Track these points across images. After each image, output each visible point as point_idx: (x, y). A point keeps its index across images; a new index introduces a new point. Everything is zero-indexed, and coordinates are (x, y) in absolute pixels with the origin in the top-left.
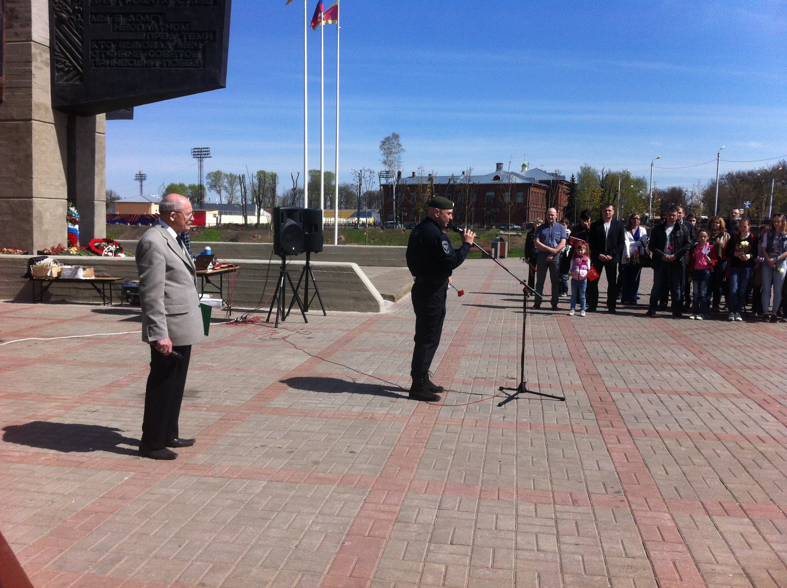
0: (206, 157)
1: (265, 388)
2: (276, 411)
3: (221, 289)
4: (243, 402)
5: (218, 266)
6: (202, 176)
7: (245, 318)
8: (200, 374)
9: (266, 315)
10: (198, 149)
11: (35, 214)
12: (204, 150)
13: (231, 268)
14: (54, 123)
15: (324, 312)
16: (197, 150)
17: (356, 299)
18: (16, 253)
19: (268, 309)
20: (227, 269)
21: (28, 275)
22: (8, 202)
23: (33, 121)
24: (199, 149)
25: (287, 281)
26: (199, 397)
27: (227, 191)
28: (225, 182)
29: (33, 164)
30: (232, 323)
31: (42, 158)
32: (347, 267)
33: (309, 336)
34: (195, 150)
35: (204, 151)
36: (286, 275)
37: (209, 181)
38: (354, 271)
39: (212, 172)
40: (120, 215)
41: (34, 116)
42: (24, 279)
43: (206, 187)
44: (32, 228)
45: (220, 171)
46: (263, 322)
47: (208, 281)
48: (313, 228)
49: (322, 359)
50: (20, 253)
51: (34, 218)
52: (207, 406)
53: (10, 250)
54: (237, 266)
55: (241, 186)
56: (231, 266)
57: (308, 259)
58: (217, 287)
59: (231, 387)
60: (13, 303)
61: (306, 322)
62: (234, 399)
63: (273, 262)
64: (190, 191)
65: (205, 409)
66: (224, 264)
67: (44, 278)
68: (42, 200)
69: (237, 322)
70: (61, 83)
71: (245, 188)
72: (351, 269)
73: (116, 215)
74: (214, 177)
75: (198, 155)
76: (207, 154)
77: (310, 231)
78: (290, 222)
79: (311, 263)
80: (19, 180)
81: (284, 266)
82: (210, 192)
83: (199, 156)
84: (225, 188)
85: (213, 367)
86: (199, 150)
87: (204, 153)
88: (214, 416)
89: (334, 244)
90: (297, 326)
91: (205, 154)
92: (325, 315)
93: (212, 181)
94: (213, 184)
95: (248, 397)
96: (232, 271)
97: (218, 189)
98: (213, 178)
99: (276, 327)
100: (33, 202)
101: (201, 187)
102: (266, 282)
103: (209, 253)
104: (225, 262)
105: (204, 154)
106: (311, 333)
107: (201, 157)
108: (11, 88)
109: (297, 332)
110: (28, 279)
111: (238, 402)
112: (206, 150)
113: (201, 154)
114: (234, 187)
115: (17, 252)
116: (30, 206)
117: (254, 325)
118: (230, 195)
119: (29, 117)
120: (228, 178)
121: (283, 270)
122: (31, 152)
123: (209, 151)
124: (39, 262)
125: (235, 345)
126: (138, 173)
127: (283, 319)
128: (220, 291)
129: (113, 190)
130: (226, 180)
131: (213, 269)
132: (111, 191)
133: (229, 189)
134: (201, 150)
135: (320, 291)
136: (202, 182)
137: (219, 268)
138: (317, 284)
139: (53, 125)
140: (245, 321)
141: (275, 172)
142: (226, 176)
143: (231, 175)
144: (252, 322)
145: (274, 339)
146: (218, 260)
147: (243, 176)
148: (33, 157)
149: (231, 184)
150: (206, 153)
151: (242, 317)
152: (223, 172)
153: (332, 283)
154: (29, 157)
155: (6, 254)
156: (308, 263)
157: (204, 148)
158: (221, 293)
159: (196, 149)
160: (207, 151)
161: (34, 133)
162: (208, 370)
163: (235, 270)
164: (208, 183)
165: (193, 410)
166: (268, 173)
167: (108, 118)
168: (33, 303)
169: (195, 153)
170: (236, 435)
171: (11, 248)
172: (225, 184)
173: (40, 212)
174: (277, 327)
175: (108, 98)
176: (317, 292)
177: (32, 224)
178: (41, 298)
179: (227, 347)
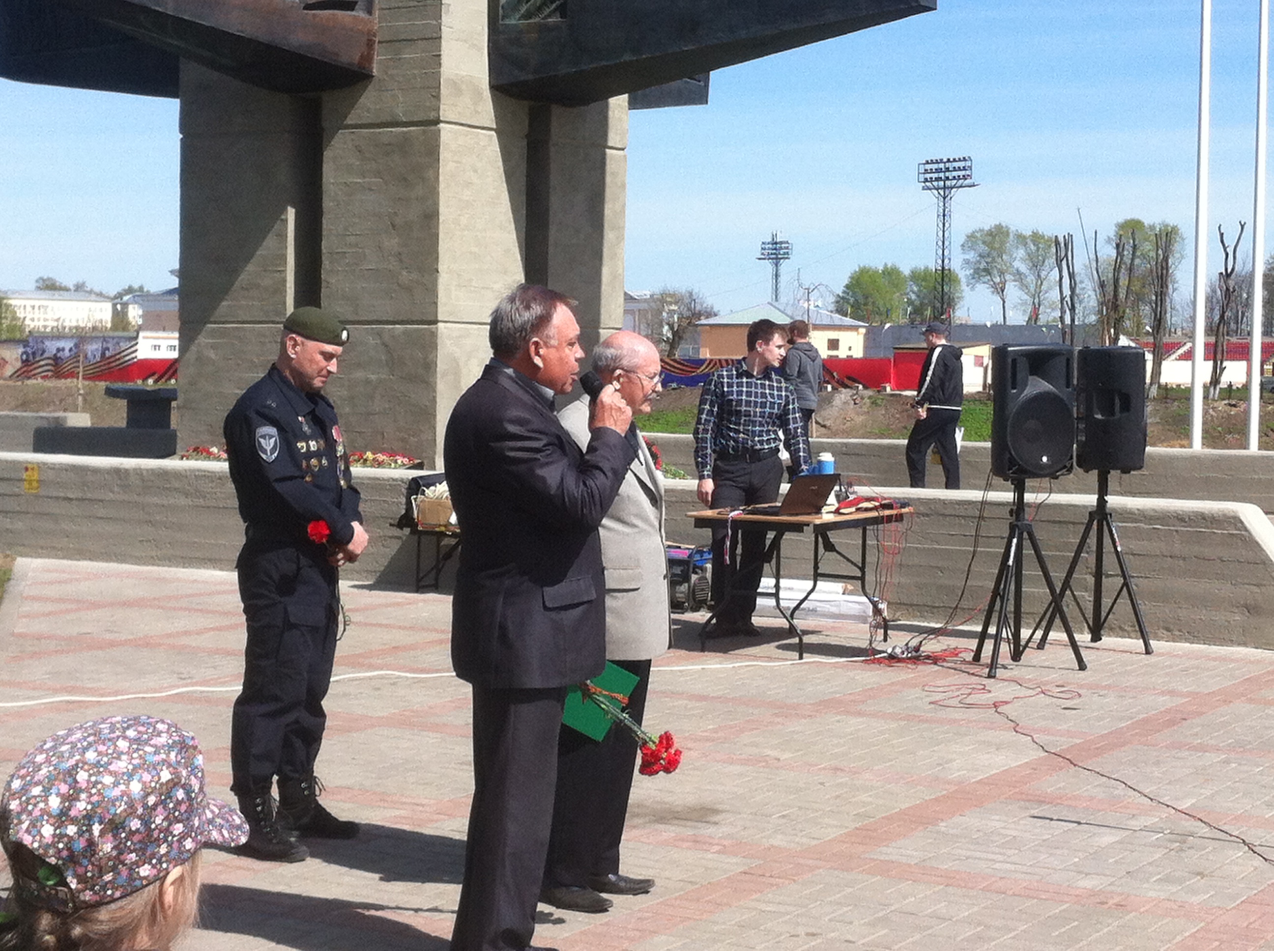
0: (961, 187)
1: (883, 818)
2: (885, 869)
3: (862, 569)
4: (814, 842)
5: (851, 504)
6: (947, 243)
7: (917, 649)
8: (740, 775)
9: (973, 644)
10: (937, 162)
11: (441, 366)
12: (956, 165)
13: (887, 512)
14: (494, 126)
15: (1147, 645)
16: (934, 166)
17: (1252, 609)
18: (393, 465)
19: (979, 629)
20: (874, 514)
21: (406, 520)
22: (379, 334)
23: (442, 125)
24: (941, 161)
25: (1028, 551)
26: (716, 823)
27: (1024, 286)
28: (1019, 260)
29: (441, 236)
30: (879, 661)
31: (464, 220)
32: (1224, 515)
33: (1069, 704)
34: (928, 167)
35: (955, 169)
36: (1025, 535)
37: (971, 256)
38: (1246, 530)
39: (981, 230)
40: (711, 360)
41: (446, 111)
42: (397, 532)
43: (962, 274)
44: (434, 401)
45: (1004, 224)
46: (964, 662)
47: (830, 547)
48: (1117, 401)
49: (1071, 763)
50: (404, 465)
51: (439, 376)
52: (726, 843)
53: (381, 457)
54: (903, 505)
55: (1060, 271)
56: (889, 506)
57: (1103, 491)
58: (852, 563)
59: (800, 808)
60: (370, 590)
61: (1082, 666)
62: (796, 835)
63: (994, 496)
64: (915, 289)
65: (716, 848)
66: (869, 499)
67: (443, 529)
68: (459, 329)
69: (892, 658)
70: (513, 22)
71: (1072, 276)
72: (1236, 521)
73: (701, 362)
74: (984, 243)
75: (938, 179)
76: (965, 178)
77: (1109, 410)
78: (1037, 386)
79: (1113, 501)
80: (405, 276)
81: (1019, 506)
82: (973, 289)
83: (942, 183)
84: (1019, 276)
85: (779, 760)
86: (942, 166)
87: (955, 174)
88: (734, 864)
89: (1245, 446)
90: (1054, 676)
91: (959, 178)
92: (1148, 651)
93: (980, 256)
94: (983, 265)
95: (832, 833)
96: (889, 519)
97: (997, 280)
98: (983, 248)
99: (990, 676)
100: (439, 335)
101: (944, 276)
102: (975, 552)
103: (830, 470)
104: (874, 495)
105: (954, 178)
106: (1080, 696)
107: (944, 188)
108: (396, 42)
109: (1043, 692)
110: (407, 531)
111: (804, 840)
112: (961, 164)
113: (947, 178)
114: (1043, 274)
115: (396, 462)
116: (430, 343)
117: (936, 668)
118: (1034, 297)
119: (432, 115)
120: (1025, 244)
121: (1018, 519)
122: (436, 204)
123: (970, 167)
124: (432, 488)
125: (860, 714)
126: (770, 240)
127: (1016, 656)
128: (859, 575)
129: (696, 291)
130: (1021, 253)
131: (837, 512)
132: (691, 294)
133: (1031, 279)
134: (947, 165)
135: (1133, 582)
136: (946, 261)
137: (853, 509)
138: (1127, 560)
139: (493, 133)
140: (916, 657)
141: (1171, 222)
142: (1021, 239)
143: (1036, 237)
144: (934, 659)
145: (970, 706)
146: (856, 488)
147: (1068, 241)
148: (442, 218)
149: (1036, 265)
150: (961, 173)
151: (907, 644)
152: (1013, 229)
153: (1181, 562)
154: (431, 217)
155: (372, 466)
156: (1102, 502)
157: (954, 160)
158: (862, 579)
159: (932, 162)
160: (964, 169)
161: (444, 155)
162: (764, 767)
163: (900, 518)
164: (967, 262)
165: (689, 848)
166: (1152, 228)
167: (634, 104)
168: (417, 591)
169: (928, 176)
170: (763, 907)
171: (383, 451)
172: (1017, 264)
173: (455, 360)
174: (994, 677)
175: (627, 57)
176: (1126, 584)
177: (435, 391)
178: (437, 579)
179: (839, 717)
